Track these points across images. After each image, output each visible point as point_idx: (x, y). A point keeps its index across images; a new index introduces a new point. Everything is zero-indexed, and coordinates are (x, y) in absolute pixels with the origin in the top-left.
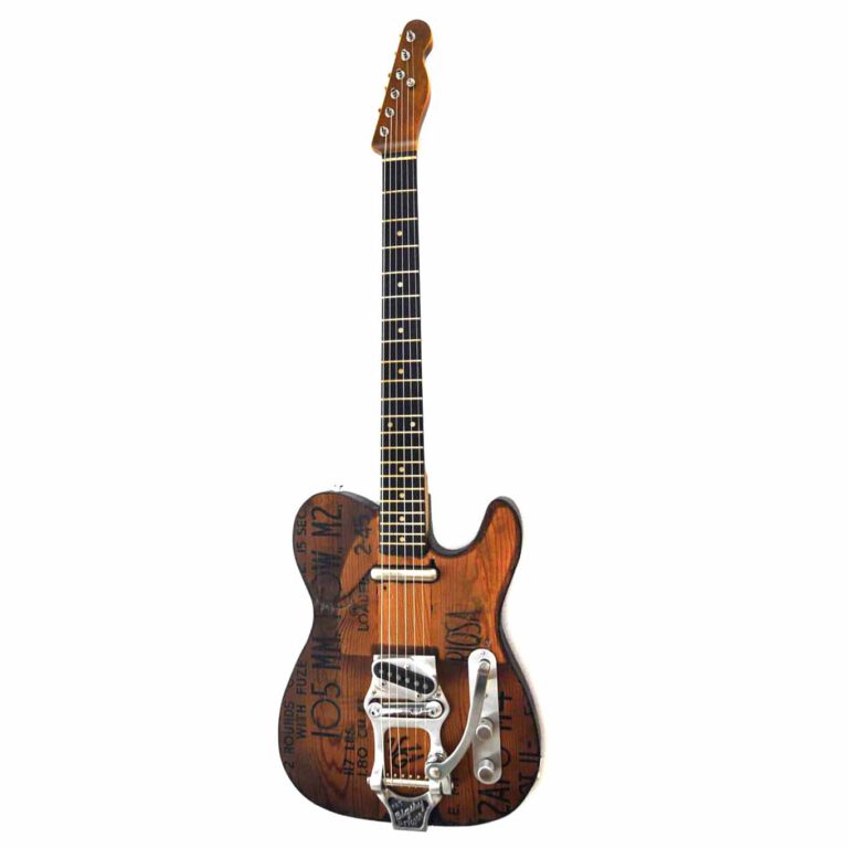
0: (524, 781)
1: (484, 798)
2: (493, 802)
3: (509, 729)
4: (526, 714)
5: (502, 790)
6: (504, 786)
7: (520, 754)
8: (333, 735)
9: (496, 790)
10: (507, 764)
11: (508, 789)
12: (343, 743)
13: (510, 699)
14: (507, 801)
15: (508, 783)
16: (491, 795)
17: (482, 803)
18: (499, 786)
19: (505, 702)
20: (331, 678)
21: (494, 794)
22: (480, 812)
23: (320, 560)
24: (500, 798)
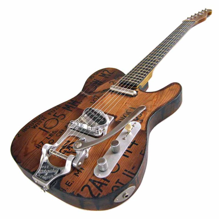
0: (118, 184)
1: (90, 184)
2: (93, 187)
3: (128, 157)
4: (141, 154)
5: (102, 184)
6: (106, 182)
7: (126, 170)
8: (46, 131)
9: (99, 182)
10: (114, 172)
11: (106, 185)
12: (48, 135)
13: (137, 145)
14: (102, 191)
15: (109, 181)
16: (94, 184)
17: (87, 186)
18: (102, 181)
19: (134, 145)
20: (65, 113)
21: (97, 184)
22: (82, 190)
23: (95, 82)
24: (99, 188)
